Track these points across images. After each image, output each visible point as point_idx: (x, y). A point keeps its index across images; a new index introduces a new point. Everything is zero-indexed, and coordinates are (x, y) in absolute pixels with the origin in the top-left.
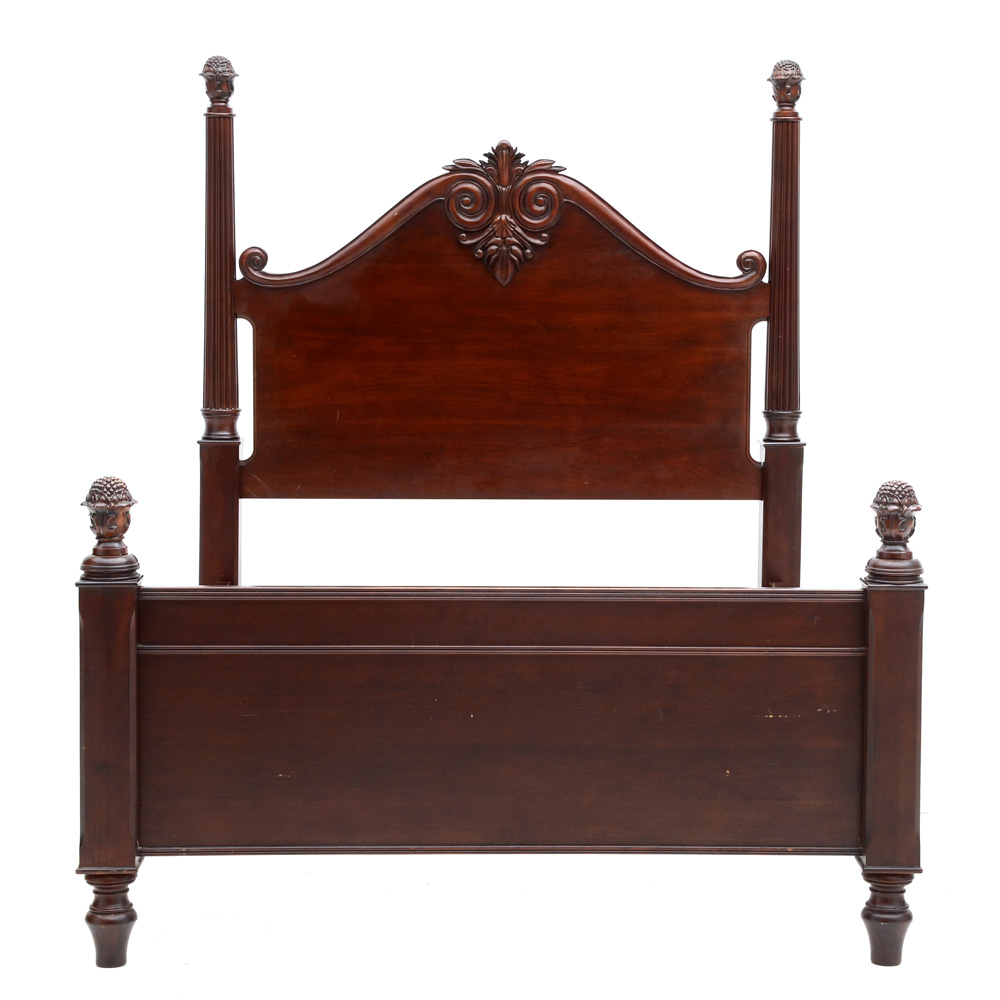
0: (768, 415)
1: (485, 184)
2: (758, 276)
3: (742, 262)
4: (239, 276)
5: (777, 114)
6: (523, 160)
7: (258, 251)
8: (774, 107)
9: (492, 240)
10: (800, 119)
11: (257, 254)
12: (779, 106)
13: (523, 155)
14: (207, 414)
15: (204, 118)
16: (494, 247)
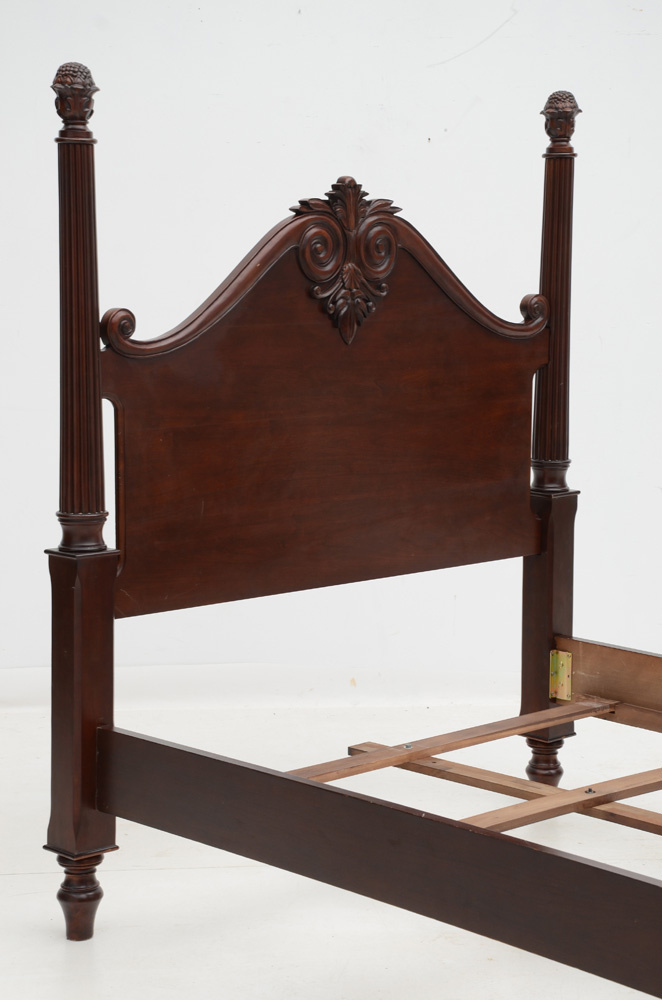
1: (335, 228)
2: (544, 322)
3: (525, 307)
5: (550, 150)
6: (367, 198)
8: (547, 141)
9: (342, 293)
10: (575, 155)
11: (123, 317)
12: (552, 141)
13: (367, 194)
14: (64, 519)
15: (56, 145)
16: (341, 301)
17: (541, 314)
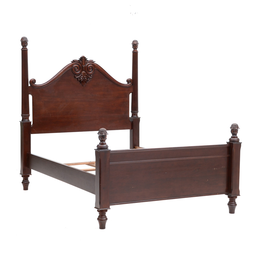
0: (132, 112)
1: (79, 65)
2: (131, 84)
3: (128, 81)
4: (29, 85)
5: (133, 51)
6: (87, 60)
11: (33, 80)
12: (134, 49)
14: (22, 115)
16: (82, 78)
17: (130, 82)
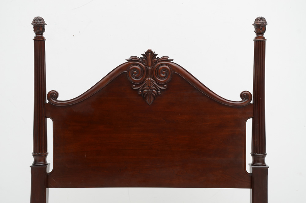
0: (253, 155)
1: (142, 66)
2: (249, 101)
3: (243, 95)
4: (47, 102)
5: (256, 38)
6: (157, 57)
7: (54, 92)
8: (255, 35)
9: (145, 88)
10: (266, 40)
11: (54, 93)
12: (257, 35)
13: (157, 55)
14: (34, 155)
15: (33, 41)
16: (146, 90)
